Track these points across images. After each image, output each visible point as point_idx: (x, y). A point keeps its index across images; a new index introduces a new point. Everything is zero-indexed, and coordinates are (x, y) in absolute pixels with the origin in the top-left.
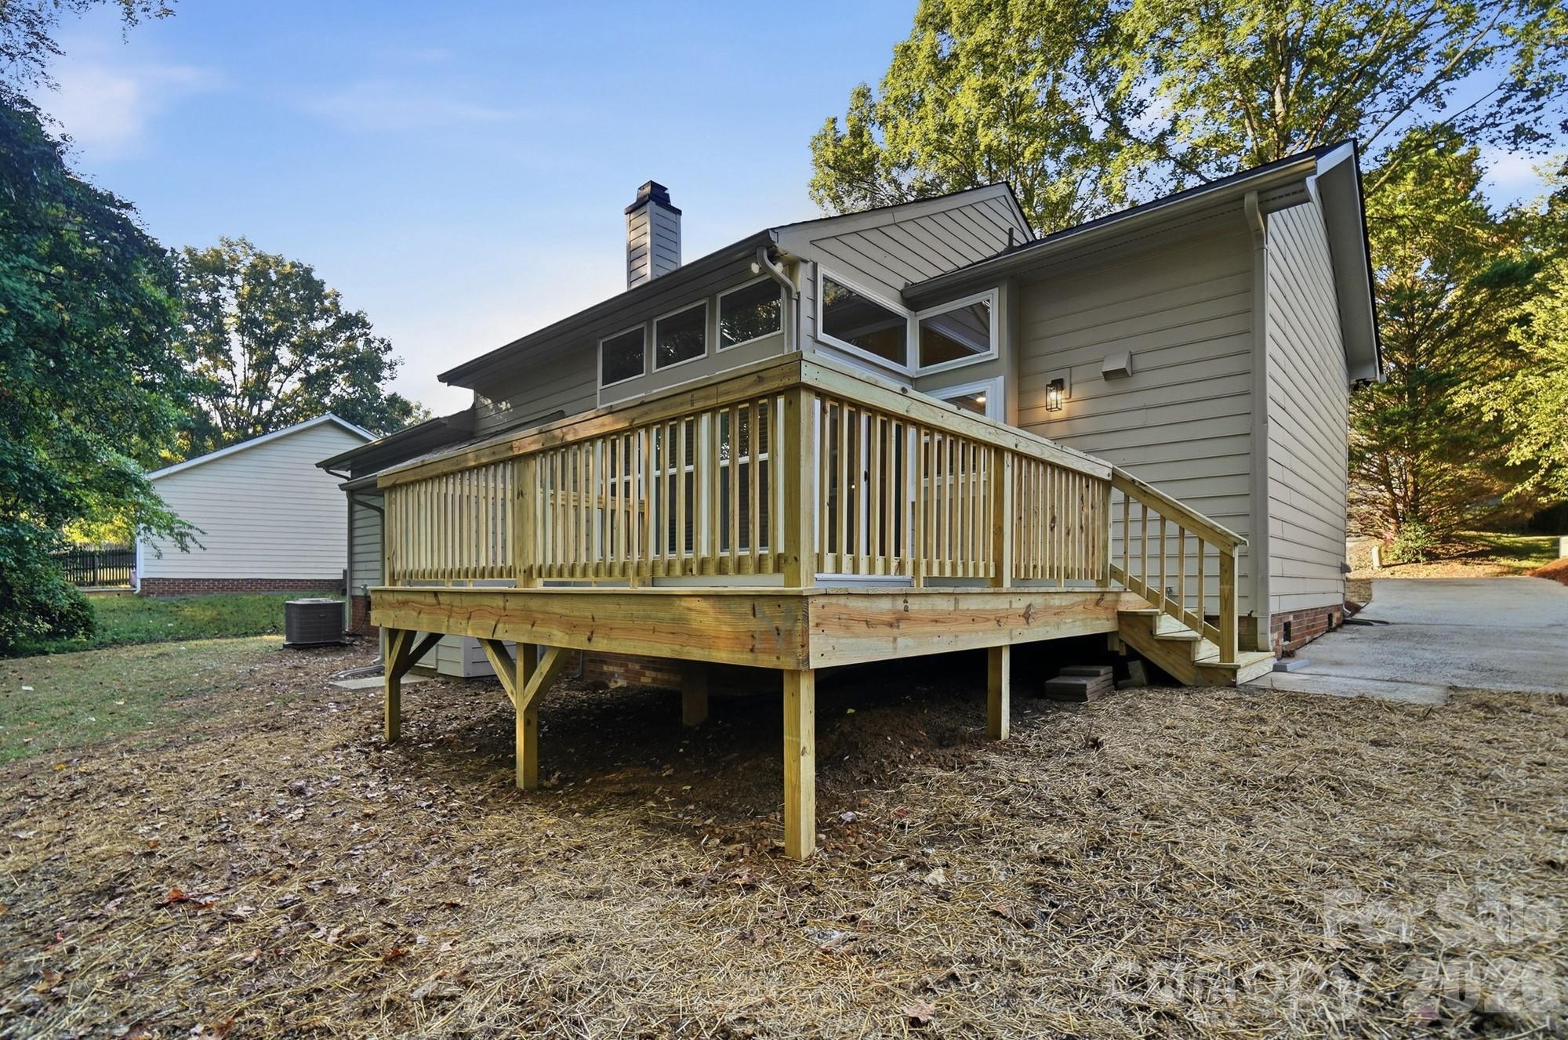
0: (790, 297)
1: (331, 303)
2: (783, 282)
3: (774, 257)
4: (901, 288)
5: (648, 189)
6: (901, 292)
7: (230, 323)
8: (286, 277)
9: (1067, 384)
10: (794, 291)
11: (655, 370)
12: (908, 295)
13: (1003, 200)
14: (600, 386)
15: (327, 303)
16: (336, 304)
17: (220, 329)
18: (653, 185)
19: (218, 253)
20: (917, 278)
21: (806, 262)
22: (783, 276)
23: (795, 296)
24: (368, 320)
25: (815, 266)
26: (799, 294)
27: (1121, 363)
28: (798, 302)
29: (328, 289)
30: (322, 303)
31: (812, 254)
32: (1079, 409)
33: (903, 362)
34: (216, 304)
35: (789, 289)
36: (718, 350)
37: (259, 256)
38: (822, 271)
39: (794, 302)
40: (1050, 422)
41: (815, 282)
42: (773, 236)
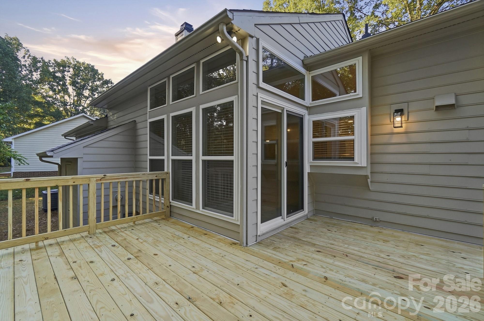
0: (242, 60)
1: (101, 76)
2: (238, 49)
3: (231, 32)
4: (302, 58)
5: (184, 26)
6: (303, 61)
7: (68, 82)
8: (85, 68)
9: (405, 112)
10: (244, 55)
11: (171, 103)
12: (306, 62)
13: (341, 22)
14: (149, 110)
15: (100, 76)
16: (102, 77)
17: (64, 85)
18: (186, 23)
19: (64, 61)
20: (309, 54)
21: (252, 37)
22: (237, 45)
23: (245, 58)
24: (113, 82)
25: (258, 40)
26: (247, 57)
27: (451, 101)
28: (247, 62)
29: (100, 72)
30: (98, 76)
31: (256, 33)
32: (414, 127)
33: (303, 98)
34: (64, 77)
35: (241, 54)
36: (201, 92)
37: (78, 62)
38: (262, 43)
39: (245, 62)
40: (393, 134)
41: (257, 51)
42: (230, 15)
